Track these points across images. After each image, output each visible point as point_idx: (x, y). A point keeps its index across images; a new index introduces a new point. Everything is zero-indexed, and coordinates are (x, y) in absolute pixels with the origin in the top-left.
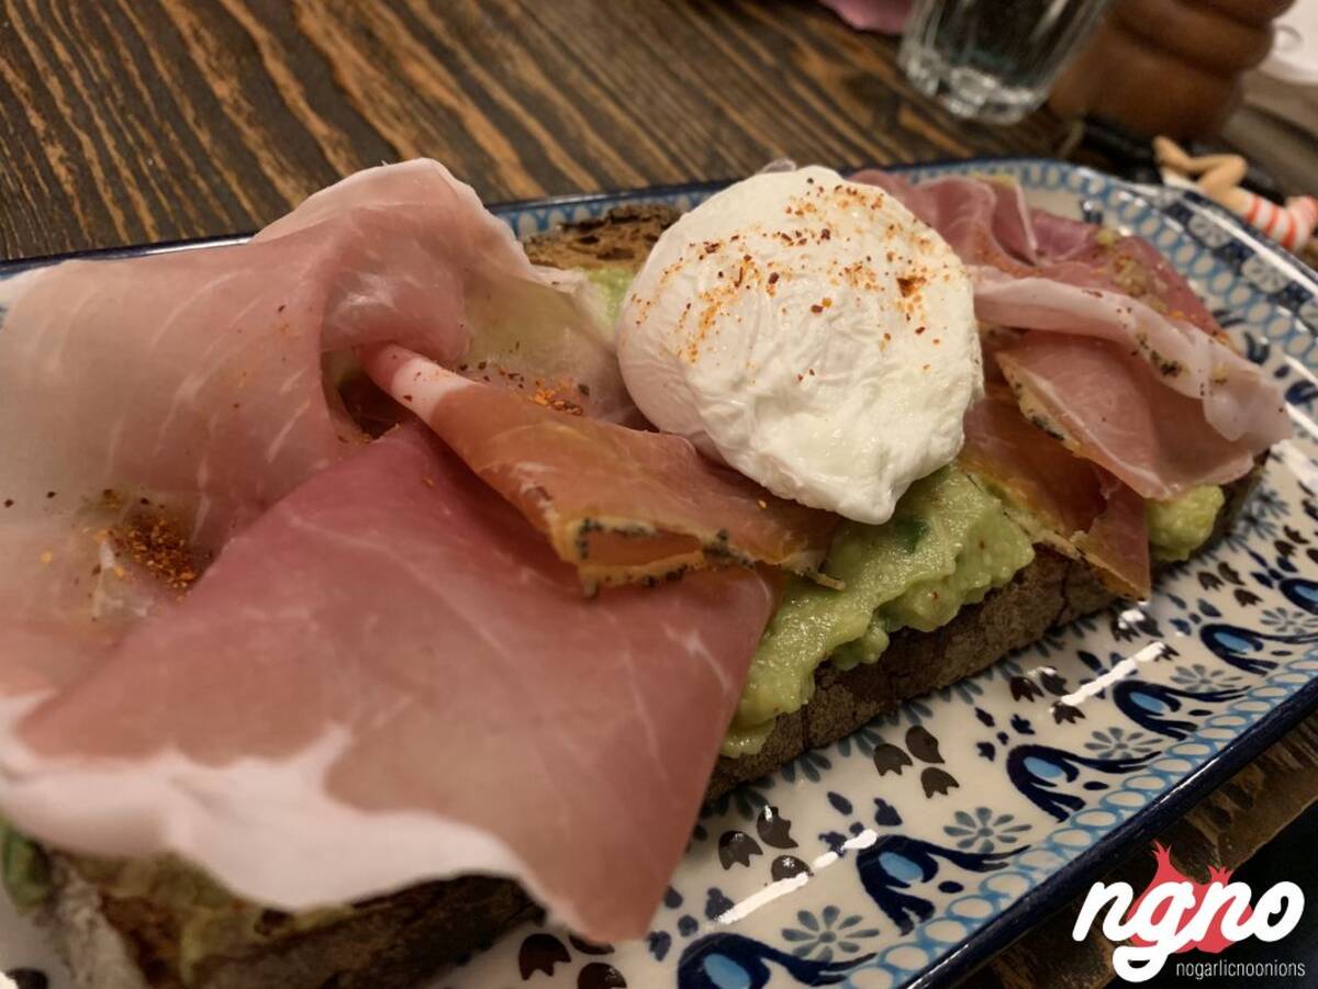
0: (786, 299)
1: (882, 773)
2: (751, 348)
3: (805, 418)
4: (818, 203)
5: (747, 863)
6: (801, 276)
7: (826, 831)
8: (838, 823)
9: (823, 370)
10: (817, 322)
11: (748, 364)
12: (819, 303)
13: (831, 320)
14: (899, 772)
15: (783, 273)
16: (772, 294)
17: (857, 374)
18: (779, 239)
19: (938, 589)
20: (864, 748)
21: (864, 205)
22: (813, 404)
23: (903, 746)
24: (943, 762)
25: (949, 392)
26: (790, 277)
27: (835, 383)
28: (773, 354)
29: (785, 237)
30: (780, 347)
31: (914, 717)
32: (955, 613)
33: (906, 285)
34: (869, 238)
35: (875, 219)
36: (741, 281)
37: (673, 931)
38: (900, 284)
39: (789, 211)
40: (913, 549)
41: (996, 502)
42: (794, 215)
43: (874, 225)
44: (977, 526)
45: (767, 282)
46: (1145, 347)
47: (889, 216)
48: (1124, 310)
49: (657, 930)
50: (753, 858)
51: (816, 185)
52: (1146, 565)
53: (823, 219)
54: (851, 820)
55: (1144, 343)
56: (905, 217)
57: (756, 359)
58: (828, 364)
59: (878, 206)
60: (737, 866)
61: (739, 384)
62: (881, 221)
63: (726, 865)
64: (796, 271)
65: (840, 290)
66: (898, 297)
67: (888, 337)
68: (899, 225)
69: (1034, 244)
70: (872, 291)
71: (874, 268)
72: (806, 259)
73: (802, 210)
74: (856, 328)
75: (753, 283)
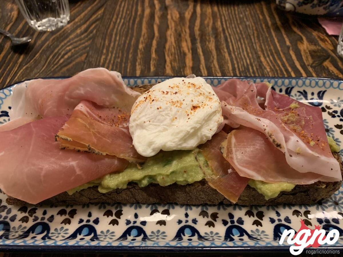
0: (153, 105)
1: (151, 215)
2: (140, 114)
3: (144, 131)
4: (181, 86)
5: (108, 217)
6: (160, 101)
7: (128, 219)
8: (132, 219)
9: (153, 122)
10: (157, 111)
11: (137, 117)
12: (159, 108)
13: (161, 111)
16: (151, 103)
17: (162, 124)
18: (162, 92)
19: (164, 177)
21: (195, 88)
22: (147, 128)
23: (161, 212)
25: (178, 133)
26: (157, 101)
27: (155, 125)
28: (143, 116)
29: (164, 92)
30: (146, 115)
31: (169, 208)
32: (169, 184)
33: (195, 108)
34: (191, 95)
35: (197, 91)
36: (146, 100)
37: (85, 221)
38: (192, 107)
39: (170, 87)
40: (164, 166)
41: (197, 163)
42: (170, 88)
43: (196, 92)
44: (186, 167)
45: (151, 101)
46: (271, 138)
47: (201, 91)
48: (266, 126)
49: (83, 219)
50: (110, 217)
51: (184, 82)
52: (236, 194)
53: (179, 89)
54: (135, 220)
55: (270, 136)
56: (207, 91)
57: (140, 117)
58: (155, 121)
59: (199, 88)
60: (106, 216)
61: (134, 120)
62: (198, 92)
63: (104, 215)
64: (159, 100)
65: (167, 106)
66: (188, 110)
67: (176, 118)
68: (204, 93)
69: (266, 104)
70: (177, 107)
71: (184, 102)
72: (164, 98)
73: (174, 87)
74: (167, 115)
75: (147, 101)
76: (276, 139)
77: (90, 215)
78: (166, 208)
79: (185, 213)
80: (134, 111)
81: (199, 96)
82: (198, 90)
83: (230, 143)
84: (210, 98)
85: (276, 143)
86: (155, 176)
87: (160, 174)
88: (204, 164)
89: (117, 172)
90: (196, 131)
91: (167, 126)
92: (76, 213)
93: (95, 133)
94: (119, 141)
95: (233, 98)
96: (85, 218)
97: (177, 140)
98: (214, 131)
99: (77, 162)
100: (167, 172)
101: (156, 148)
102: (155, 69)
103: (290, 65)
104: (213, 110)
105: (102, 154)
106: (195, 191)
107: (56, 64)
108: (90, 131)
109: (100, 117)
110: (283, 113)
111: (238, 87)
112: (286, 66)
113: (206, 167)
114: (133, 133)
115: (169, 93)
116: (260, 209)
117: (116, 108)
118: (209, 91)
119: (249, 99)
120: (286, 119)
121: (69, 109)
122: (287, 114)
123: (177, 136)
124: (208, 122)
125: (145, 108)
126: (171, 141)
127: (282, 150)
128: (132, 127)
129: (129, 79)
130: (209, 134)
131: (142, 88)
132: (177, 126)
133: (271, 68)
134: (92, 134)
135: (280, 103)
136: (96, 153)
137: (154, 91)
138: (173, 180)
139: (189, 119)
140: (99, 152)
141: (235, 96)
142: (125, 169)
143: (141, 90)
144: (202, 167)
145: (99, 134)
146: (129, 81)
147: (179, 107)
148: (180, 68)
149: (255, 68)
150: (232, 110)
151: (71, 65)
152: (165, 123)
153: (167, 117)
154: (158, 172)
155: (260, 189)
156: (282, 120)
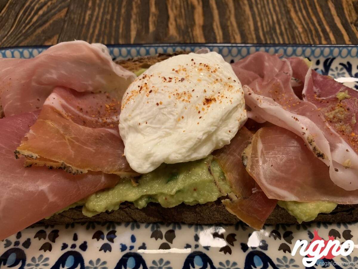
0: (150, 99)
1: (152, 237)
2: (133, 111)
3: (139, 135)
4: (189, 68)
5: (98, 240)
6: (160, 93)
7: (124, 243)
8: (128, 243)
9: (151, 123)
10: (156, 108)
11: (130, 115)
12: (159, 103)
13: (160, 109)
14: (156, 239)
15: (154, 91)
16: (148, 96)
17: (163, 127)
18: (163, 78)
19: (168, 197)
20: (153, 228)
21: (209, 71)
22: (142, 132)
23: (164, 234)
24: (172, 243)
25: (186, 142)
26: (156, 92)
27: (154, 128)
28: (138, 115)
29: (165, 79)
30: (141, 113)
31: (174, 227)
32: (174, 206)
33: (208, 101)
34: (204, 82)
35: (211, 76)
36: (140, 90)
37: (70, 246)
38: (205, 100)
39: (173, 70)
40: (167, 183)
41: (210, 178)
42: (174, 72)
43: (210, 78)
44: (196, 183)
45: (148, 92)
46: (311, 145)
47: (218, 76)
48: (305, 128)
49: (67, 243)
50: (101, 240)
51: (194, 62)
52: (262, 220)
53: (186, 74)
54: (132, 244)
55: (310, 143)
56: (225, 77)
57: (133, 115)
58: (154, 122)
59: (214, 72)
60: (95, 240)
61: (126, 120)
62: (214, 77)
63: (93, 238)
64: (159, 91)
65: (170, 100)
66: (199, 105)
67: (183, 117)
68: (221, 79)
69: (304, 92)
70: (184, 102)
71: (193, 94)
72: (166, 88)
73: (180, 70)
74: (170, 113)
75: (142, 92)
76: (317, 147)
77: (75, 238)
78: (170, 228)
79: (195, 235)
80: (126, 106)
81: (215, 83)
82: (213, 74)
83: (255, 149)
84: (229, 86)
85: (317, 152)
86: (156, 195)
87: (162, 194)
88: (219, 177)
89: (106, 189)
90: (210, 136)
91: (171, 129)
92: (57, 236)
93: (72, 142)
94: (107, 148)
95: (260, 79)
96: (70, 242)
97: (184, 150)
98: (234, 133)
99: (48, 185)
100: (171, 191)
101: (156, 162)
102: (155, 29)
103: (328, 23)
104: (234, 105)
105: (82, 172)
106: (207, 211)
107: (28, 23)
108: (64, 138)
109: (81, 109)
110: (327, 106)
111: (267, 64)
112: (323, 24)
113: (223, 180)
114: (124, 137)
115: (173, 80)
116: (288, 229)
117: (103, 92)
118: (229, 75)
119: (282, 85)
120: (331, 116)
121: (40, 99)
122: (333, 109)
123: (185, 146)
124: (226, 121)
125: (139, 102)
126: (175, 152)
127: (324, 161)
128: (123, 129)
129: (120, 48)
130: (227, 137)
131: (137, 63)
132: (184, 131)
133: (303, 27)
134: (68, 144)
135: (321, 89)
136: (73, 172)
137: (151, 76)
138: (180, 201)
139: (200, 118)
140: (78, 171)
141: (262, 76)
142: (116, 185)
143: (136, 66)
144: (217, 182)
145: (78, 141)
146: (120, 51)
147: (187, 101)
148: (187, 27)
149: (283, 28)
150: (259, 101)
151: (47, 25)
152: (168, 125)
153: (171, 116)
154: (160, 191)
155: (292, 211)
156: (325, 116)
